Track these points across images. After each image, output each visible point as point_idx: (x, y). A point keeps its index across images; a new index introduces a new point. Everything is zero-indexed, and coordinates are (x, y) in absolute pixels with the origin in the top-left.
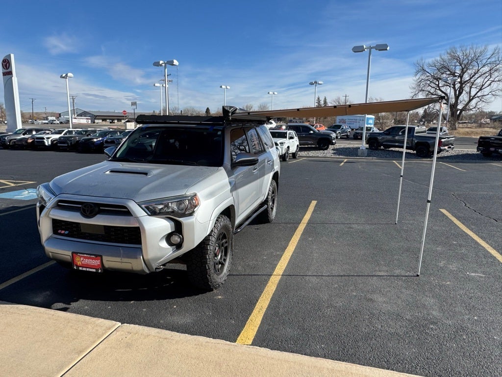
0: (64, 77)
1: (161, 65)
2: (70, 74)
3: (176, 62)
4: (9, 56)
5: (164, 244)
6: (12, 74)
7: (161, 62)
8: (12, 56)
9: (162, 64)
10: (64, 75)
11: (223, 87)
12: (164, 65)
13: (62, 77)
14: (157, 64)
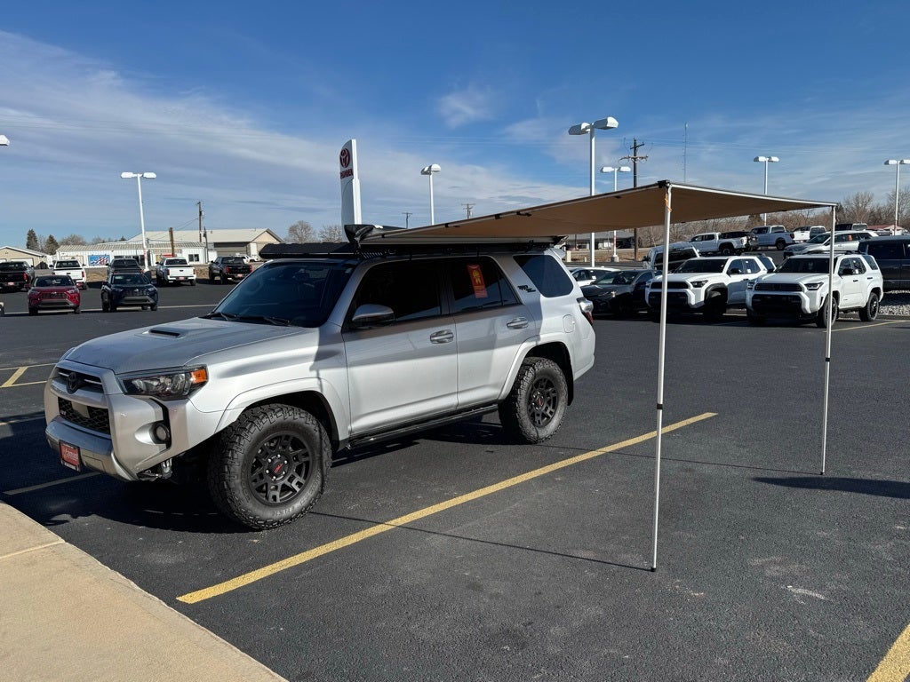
0: (426, 173)
1: (584, 132)
2: (435, 167)
3: (612, 122)
4: (350, 143)
5: (146, 438)
6: (352, 174)
7: (584, 126)
8: (354, 142)
9: (586, 128)
10: (426, 170)
11: (762, 159)
12: (589, 130)
13: (424, 173)
14: (576, 130)
